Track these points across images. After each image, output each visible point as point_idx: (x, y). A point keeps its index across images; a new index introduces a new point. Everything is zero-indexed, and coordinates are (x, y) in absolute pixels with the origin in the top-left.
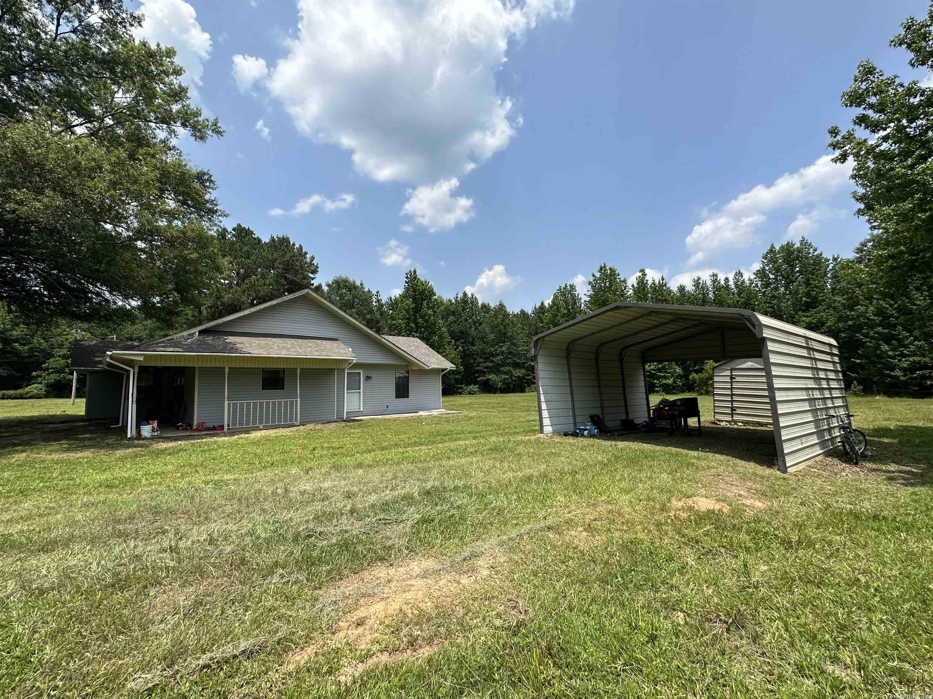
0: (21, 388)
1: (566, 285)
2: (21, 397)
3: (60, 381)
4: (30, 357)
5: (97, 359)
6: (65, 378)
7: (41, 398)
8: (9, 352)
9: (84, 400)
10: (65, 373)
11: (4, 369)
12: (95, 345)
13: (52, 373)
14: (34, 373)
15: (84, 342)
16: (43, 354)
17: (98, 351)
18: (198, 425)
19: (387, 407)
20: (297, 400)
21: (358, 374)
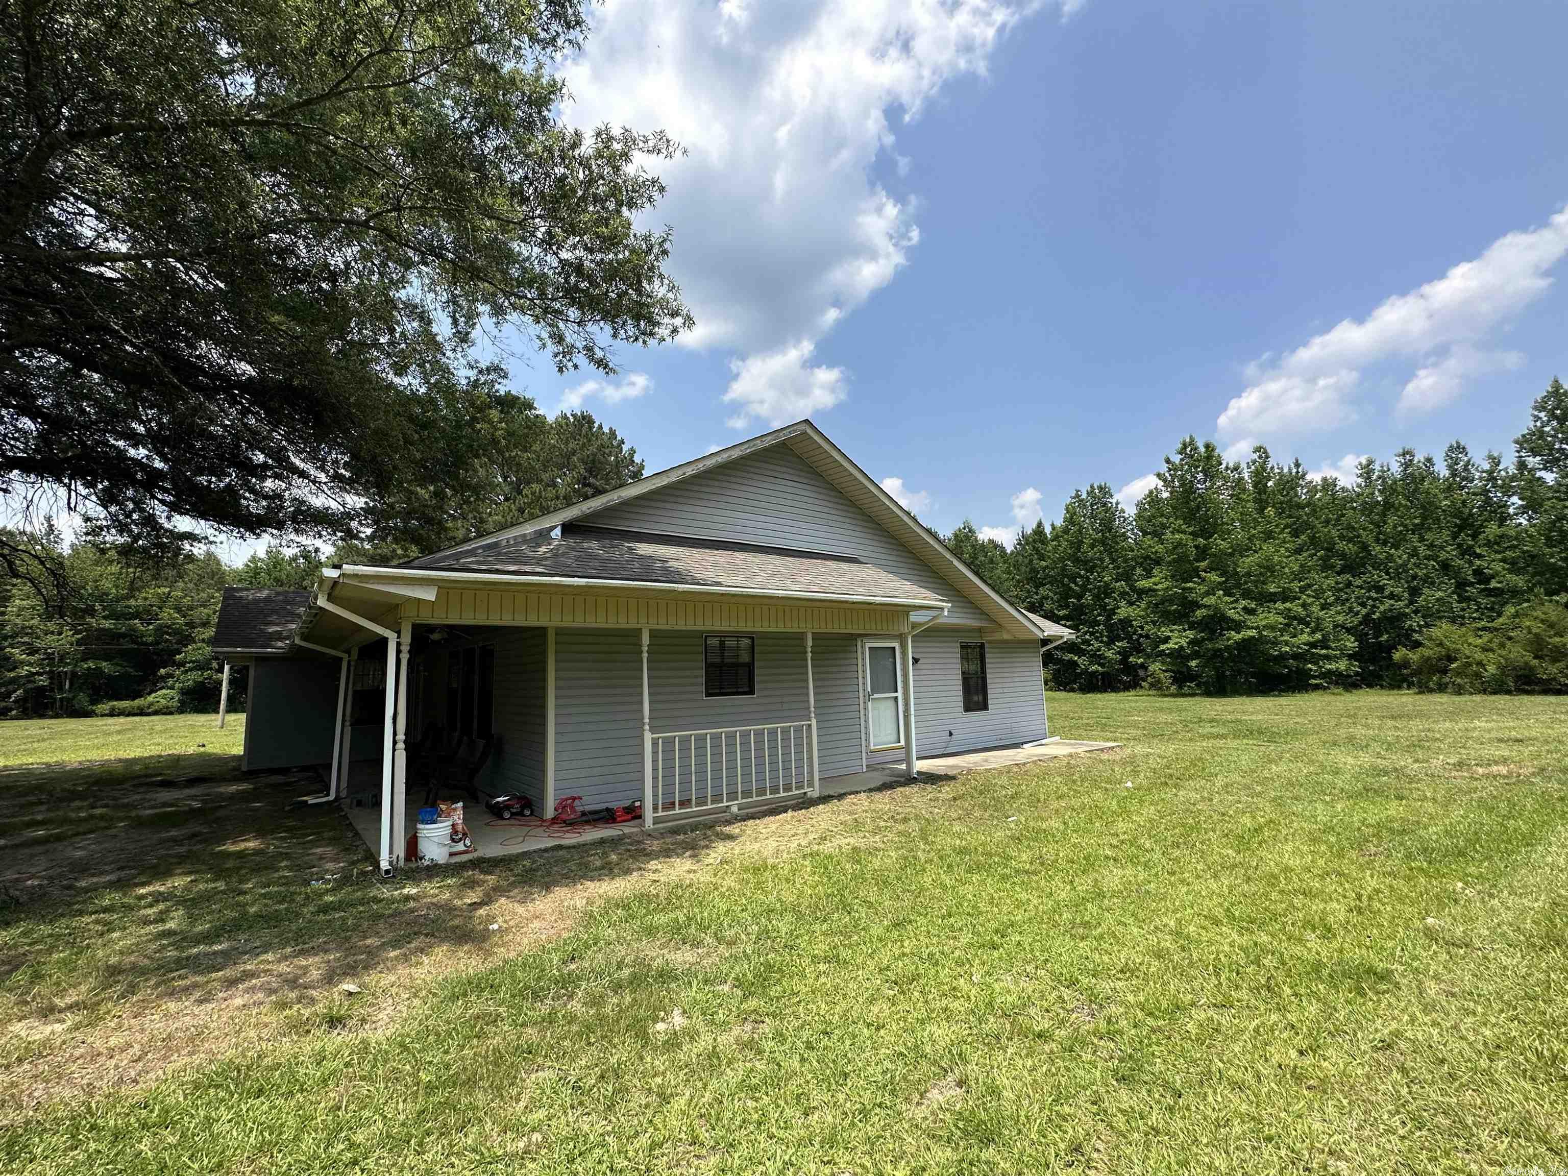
0: (141, 696)
1: (1092, 487)
2: (141, 712)
3: (203, 683)
4: (158, 643)
5: (272, 629)
6: (210, 678)
7: (171, 713)
8: (123, 636)
9: (245, 715)
10: (211, 669)
11: (117, 664)
12: (267, 600)
13: (191, 669)
14: (162, 671)
15: (244, 594)
16: (178, 637)
17: (274, 612)
18: (562, 806)
19: (951, 734)
20: (810, 725)
21: (890, 652)
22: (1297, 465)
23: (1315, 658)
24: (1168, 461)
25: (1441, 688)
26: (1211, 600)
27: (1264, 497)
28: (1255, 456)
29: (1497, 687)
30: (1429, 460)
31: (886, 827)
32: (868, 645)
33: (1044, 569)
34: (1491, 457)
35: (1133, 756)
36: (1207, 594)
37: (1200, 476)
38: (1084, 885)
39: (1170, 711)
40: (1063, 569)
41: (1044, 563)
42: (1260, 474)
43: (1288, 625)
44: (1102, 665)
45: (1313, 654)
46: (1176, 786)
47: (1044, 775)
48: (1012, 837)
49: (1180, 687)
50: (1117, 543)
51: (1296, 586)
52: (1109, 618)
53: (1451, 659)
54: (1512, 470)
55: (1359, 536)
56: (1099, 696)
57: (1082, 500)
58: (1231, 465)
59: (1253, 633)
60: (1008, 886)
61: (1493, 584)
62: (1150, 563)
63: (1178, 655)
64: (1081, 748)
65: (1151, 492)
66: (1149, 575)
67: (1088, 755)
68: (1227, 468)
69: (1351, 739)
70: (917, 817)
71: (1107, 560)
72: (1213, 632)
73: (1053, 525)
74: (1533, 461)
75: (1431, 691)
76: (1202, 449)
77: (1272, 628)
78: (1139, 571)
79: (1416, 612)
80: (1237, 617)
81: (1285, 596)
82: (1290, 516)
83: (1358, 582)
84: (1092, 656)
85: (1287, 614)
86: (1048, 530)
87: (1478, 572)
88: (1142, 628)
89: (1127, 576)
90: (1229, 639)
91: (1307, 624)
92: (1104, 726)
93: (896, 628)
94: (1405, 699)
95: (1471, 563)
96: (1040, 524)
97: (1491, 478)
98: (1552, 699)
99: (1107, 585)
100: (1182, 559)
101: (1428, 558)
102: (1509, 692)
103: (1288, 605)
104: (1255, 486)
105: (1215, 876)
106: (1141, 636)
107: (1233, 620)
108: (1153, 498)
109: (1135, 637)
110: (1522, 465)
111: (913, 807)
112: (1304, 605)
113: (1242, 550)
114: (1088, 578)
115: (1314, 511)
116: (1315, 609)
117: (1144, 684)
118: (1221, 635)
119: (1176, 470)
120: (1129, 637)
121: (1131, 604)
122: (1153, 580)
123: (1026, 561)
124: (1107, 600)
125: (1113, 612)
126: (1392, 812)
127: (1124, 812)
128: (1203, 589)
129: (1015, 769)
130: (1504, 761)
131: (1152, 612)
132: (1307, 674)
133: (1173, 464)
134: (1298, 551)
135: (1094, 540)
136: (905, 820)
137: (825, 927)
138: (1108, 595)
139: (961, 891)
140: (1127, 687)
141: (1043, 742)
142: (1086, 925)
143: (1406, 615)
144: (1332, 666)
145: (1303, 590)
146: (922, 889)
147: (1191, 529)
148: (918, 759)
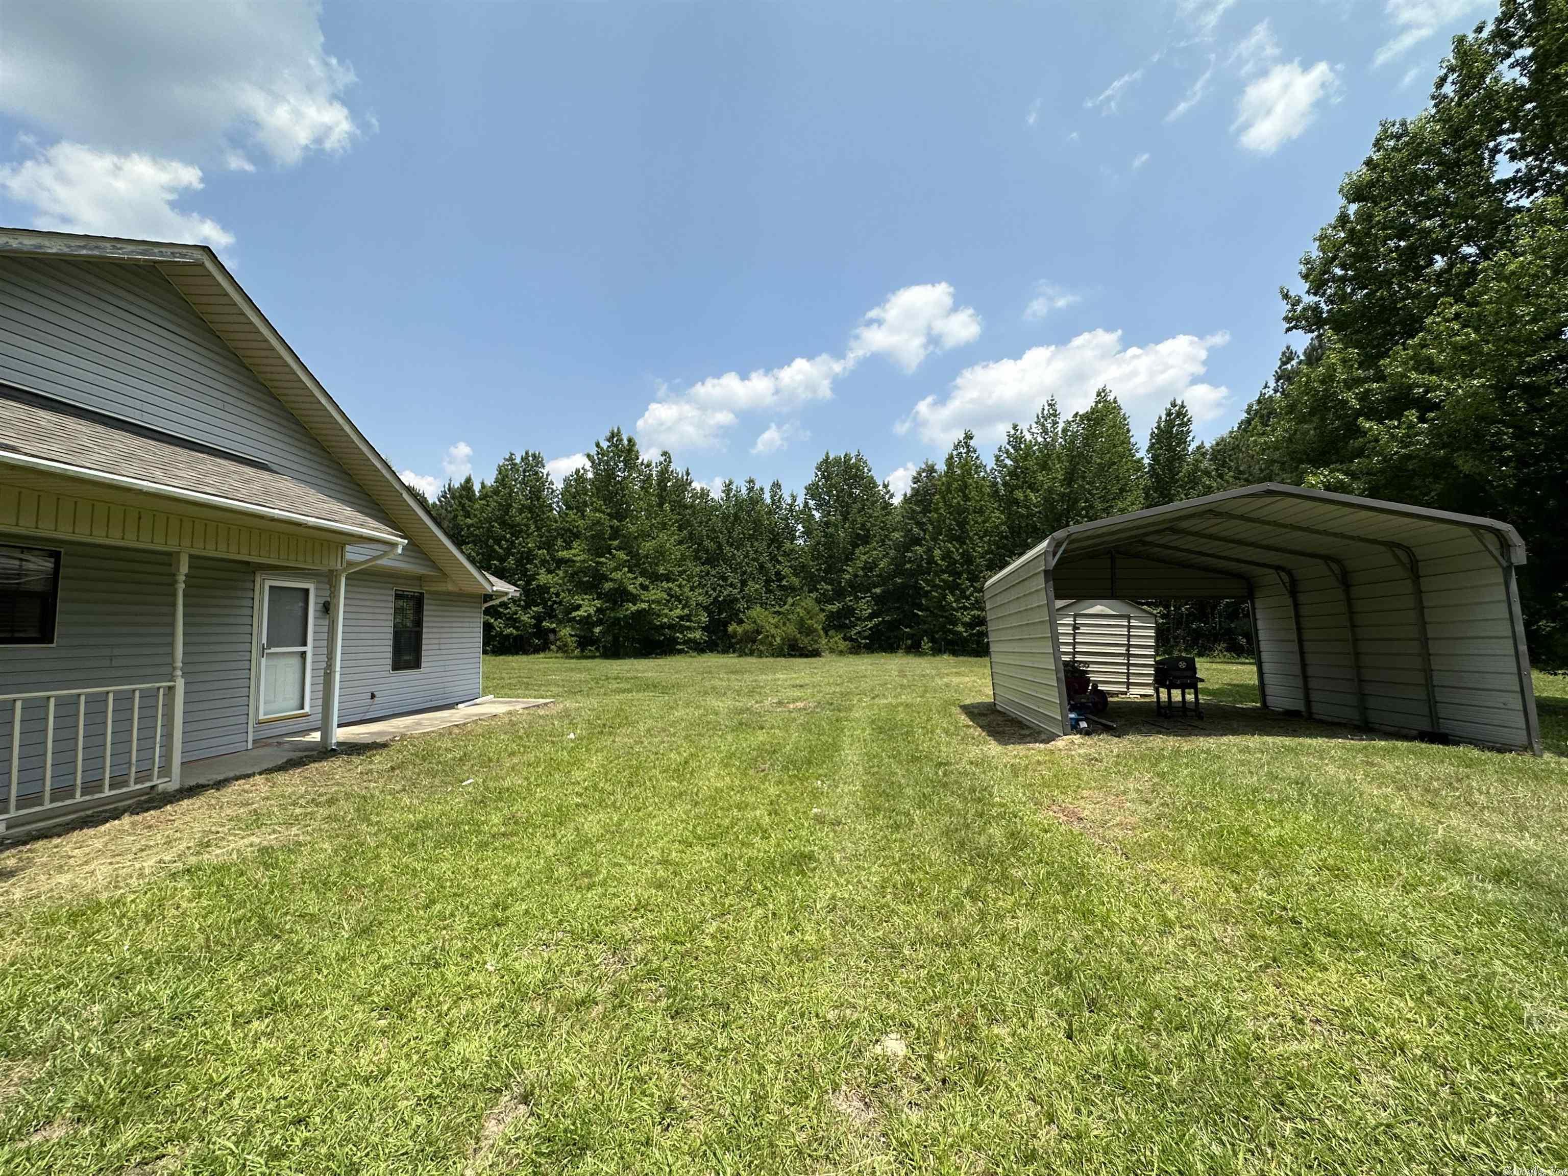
1: (526, 453)
19: (373, 696)
20: (171, 689)
21: (301, 595)
22: (688, 474)
23: (682, 629)
24: (598, 445)
25: (751, 654)
26: (617, 575)
27: (664, 494)
28: (662, 459)
29: (779, 653)
30: (762, 489)
31: (306, 815)
32: (268, 584)
33: (469, 527)
34: (792, 496)
35: (566, 710)
36: (616, 569)
37: (621, 465)
38: (568, 834)
39: (580, 671)
40: (489, 530)
41: (469, 521)
42: (664, 473)
43: (668, 601)
44: (517, 628)
45: (681, 626)
46: (610, 734)
47: (489, 733)
48: (474, 801)
49: (582, 651)
50: (544, 513)
51: (676, 570)
52: (528, 583)
53: (758, 632)
54: (801, 506)
55: (718, 537)
56: (510, 658)
57: (515, 464)
58: (645, 462)
59: (644, 606)
60: (490, 853)
61: (784, 583)
62: (570, 536)
63: (586, 622)
64: (518, 706)
65: (578, 471)
66: (568, 547)
67: (526, 712)
68: (642, 464)
69: (714, 688)
70: (348, 796)
71: (533, 527)
72: (615, 603)
73: (483, 483)
74: (812, 503)
75: (746, 655)
76: (626, 442)
77: (658, 602)
78: (559, 542)
79: (743, 598)
80: (634, 591)
81: (668, 578)
82: (679, 514)
83: (713, 572)
84: (508, 619)
85: (669, 591)
86: (477, 488)
87: (778, 573)
88: (557, 595)
89: (548, 545)
90: (627, 610)
91: (680, 601)
92: (526, 686)
93: (325, 562)
94: (731, 660)
95: (774, 566)
96: (468, 480)
97: (791, 510)
98: (805, 660)
99: (530, 551)
100: (599, 536)
101: (754, 560)
102: (784, 656)
103: (670, 585)
104: (659, 484)
105: (671, 805)
106: (555, 602)
107: (631, 594)
108: (579, 477)
109: (550, 603)
110: (806, 504)
111: (338, 784)
112: (680, 586)
113: (645, 535)
114: (513, 542)
115: (694, 512)
116: (687, 589)
117: (553, 647)
118: (621, 605)
119: (603, 455)
120: (544, 603)
121: (549, 572)
122: (573, 551)
123: (451, 516)
124: (528, 566)
125: (533, 578)
126: (761, 739)
127: (577, 763)
128: (613, 564)
129: (456, 731)
130: (800, 699)
131: (569, 581)
132: (674, 641)
133: (602, 449)
134: (680, 543)
135: (523, 505)
136: (331, 802)
137: (242, 966)
138: (530, 561)
139: (435, 869)
140: (537, 650)
141: (478, 701)
142: (586, 874)
143: (737, 600)
144: (691, 636)
145: (681, 573)
146: (383, 881)
147: (609, 511)
148: (339, 726)
